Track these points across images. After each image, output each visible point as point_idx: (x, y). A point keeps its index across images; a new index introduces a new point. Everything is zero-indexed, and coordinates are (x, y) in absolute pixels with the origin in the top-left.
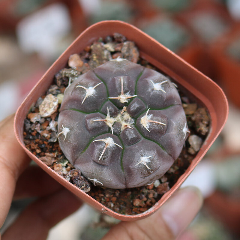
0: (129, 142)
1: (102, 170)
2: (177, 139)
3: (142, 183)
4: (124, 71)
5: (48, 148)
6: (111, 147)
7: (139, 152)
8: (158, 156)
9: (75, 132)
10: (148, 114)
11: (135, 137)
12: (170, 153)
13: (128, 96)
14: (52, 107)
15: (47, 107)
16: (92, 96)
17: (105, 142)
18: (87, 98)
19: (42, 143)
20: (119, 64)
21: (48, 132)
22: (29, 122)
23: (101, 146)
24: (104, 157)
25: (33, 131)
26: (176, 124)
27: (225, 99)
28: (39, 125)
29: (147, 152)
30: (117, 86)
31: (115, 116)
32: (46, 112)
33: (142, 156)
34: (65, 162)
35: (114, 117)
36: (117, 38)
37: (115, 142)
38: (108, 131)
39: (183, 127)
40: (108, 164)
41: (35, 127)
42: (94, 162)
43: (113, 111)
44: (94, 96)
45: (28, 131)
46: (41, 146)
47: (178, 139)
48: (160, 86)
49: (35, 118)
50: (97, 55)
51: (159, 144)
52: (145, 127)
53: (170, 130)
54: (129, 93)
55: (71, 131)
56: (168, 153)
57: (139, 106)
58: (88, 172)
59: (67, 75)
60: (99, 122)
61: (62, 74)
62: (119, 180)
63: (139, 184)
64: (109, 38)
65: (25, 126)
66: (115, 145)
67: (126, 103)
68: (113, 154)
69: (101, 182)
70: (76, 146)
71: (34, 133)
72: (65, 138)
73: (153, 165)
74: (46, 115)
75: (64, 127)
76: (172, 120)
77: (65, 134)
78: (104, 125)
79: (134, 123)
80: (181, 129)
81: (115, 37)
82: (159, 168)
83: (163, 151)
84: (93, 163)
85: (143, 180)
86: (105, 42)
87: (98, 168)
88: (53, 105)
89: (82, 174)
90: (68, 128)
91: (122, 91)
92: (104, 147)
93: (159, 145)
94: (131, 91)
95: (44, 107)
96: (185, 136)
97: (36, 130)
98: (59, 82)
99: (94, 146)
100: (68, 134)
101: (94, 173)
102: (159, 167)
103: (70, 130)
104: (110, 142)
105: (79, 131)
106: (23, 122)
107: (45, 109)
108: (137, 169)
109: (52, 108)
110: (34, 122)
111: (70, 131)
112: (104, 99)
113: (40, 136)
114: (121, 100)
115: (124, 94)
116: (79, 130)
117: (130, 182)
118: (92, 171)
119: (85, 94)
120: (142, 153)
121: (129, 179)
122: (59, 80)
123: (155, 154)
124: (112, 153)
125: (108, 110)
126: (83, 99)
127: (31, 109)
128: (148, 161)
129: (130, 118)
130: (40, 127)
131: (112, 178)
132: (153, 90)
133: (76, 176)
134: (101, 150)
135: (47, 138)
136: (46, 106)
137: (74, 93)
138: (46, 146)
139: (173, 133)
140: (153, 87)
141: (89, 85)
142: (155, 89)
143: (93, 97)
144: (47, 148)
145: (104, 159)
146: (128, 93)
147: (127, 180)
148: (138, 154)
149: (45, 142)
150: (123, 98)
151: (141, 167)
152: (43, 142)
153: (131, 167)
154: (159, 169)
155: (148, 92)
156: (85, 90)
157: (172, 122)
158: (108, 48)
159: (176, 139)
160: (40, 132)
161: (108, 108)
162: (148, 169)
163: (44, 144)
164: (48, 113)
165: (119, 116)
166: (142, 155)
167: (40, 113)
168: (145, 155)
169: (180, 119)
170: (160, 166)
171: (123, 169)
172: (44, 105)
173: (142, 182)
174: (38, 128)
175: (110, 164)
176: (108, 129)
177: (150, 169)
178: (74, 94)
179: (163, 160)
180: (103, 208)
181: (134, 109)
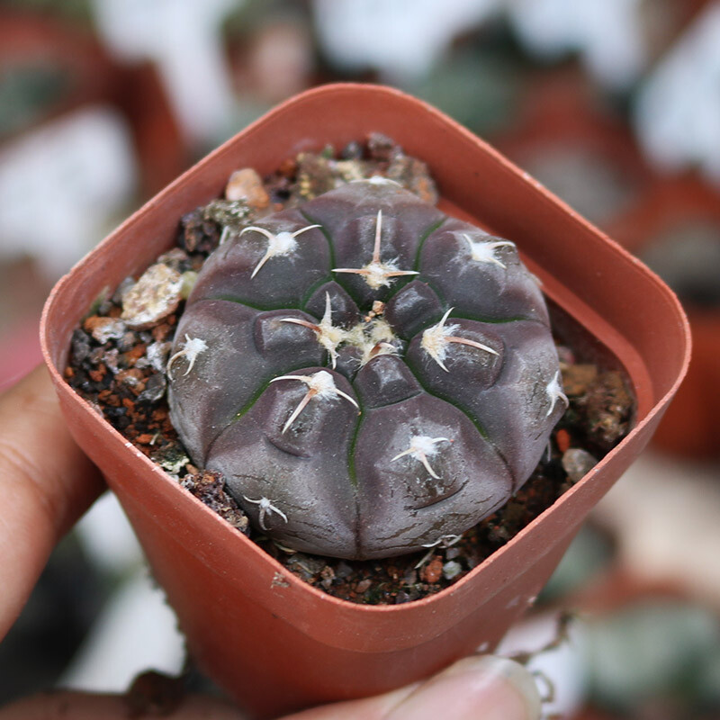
0: (381, 395)
1: (290, 470)
2: (527, 408)
3: (408, 532)
4: (389, 207)
5: (134, 420)
6: (324, 398)
7: (407, 423)
8: (464, 446)
9: (222, 353)
10: (447, 324)
11: (399, 381)
12: (502, 451)
13: (392, 269)
14: (163, 296)
15: (147, 297)
16: (287, 255)
17: (309, 384)
18: (268, 259)
19: (117, 404)
20: (376, 189)
21: (140, 374)
22: (87, 338)
23: (294, 394)
24: (301, 425)
25: (95, 367)
26: (529, 365)
27: (682, 321)
28: (115, 351)
29: (434, 424)
30: (364, 238)
31: (346, 327)
32: (143, 309)
33: (416, 433)
34: (180, 459)
35: (342, 328)
36: (379, 147)
37: (338, 388)
38: (320, 363)
39: (550, 379)
40: (309, 452)
41: (103, 356)
42: (270, 442)
43: (343, 308)
44: (292, 254)
45: (81, 366)
46: (115, 411)
47: (530, 409)
48: (492, 252)
49: (107, 329)
50: (312, 178)
51: (470, 416)
52: (434, 356)
53: (509, 378)
54: (396, 263)
55: (210, 347)
56: (496, 449)
57: (421, 298)
58: (245, 476)
59: (218, 216)
60: (298, 329)
61: (202, 216)
62: (339, 508)
63: (397, 535)
64: (352, 148)
65: (72, 350)
66: (339, 396)
67: (383, 287)
68: (329, 419)
69: (282, 511)
70: (218, 394)
71: (96, 375)
72: (189, 370)
73: (447, 468)
74: (143, 319)
75: (192, 339)
76: (517, 353)
77: (192, 358)
78: (312, 341)
79: (402, 347)
80: (540, 381)
81: (372, 145)
82: (465, 489)
83: (482, 438)
84: (264, 447)
85: (412, 520)
86: (341, 157)
87: (278, 464)
88: (168, 292)
89: (226, 488)
90: (203, 339)
91: (377, 252)
92: (303, 397)
93: (472, 419)
94: (401, 258)
95: (139, 298)
96: (553, 405)
97: (104, 363)
98: (192, 240)
99: (275, 394)
100: (200, 357)
101: (263, 479)
102: (464, 484)
103: (207, 344)
104: (323, 384)
105: (234, 351)
106: (70, 337)
107: (143, 302)
108: (397, 474)
109: (164, 298)
110: (104, 340)
111: (207, 347)
112: (318, 273)
113: (113, 382)
114: (369, 276)
115: (382, 262)
116: (235, 346)
117: (370, 522)
118: (260, 471)
119: (266, 249)
120: (417, 427)
121: (370, 507)
122: (191, 231)
123: (457, 437)
124: (326, 420)
125: (328, 300)
126: (259, 262)
127: (98, 306)
128: (432, 450)
129: (390, 336)
130: (117, 357)
131: (316, 498)
132: (469, 258)
133: (209, 484)
134: (294, 404)
135: (134, 391)
136: (144, 295)
137: (232, 252)
138: (130, 412)
139: (517, 387)
140: (470, 250)
141: (279, 228)
142: (474, 258)
143: (287, 258)
144: (130, 418)
145: (299, 431)
146: (394, 261)
147: (362, 511)
148: (405, 426)
149: (128, 402)
150: (377, 274)
151: (410, 469)
152: (121, 402)
153: (378, 465)
154: (462, 493)
155: (453, 262)
156: (267, 238)
157: (517, 358)
158: (348, 172)
159: (523, 408)
160: (116, 370)
161: (328, 296)
162: (431, 476)
163: (122, 405)
164: (148, 314)
165: (359, 329)
166: (417, 430)
167: (124, 315)
168: (425, 433)
169: (542, 354)
170: (467, 481)
171: (354, 474)
172: (140, 292)
173: (407, 529)
174: (111, 358)
175: (314, 453)
176: (323, 356)
177: (438, 478)
178: (233, 254)
179: (477, 464)
180: (279, 573)
181: (406, 305)
